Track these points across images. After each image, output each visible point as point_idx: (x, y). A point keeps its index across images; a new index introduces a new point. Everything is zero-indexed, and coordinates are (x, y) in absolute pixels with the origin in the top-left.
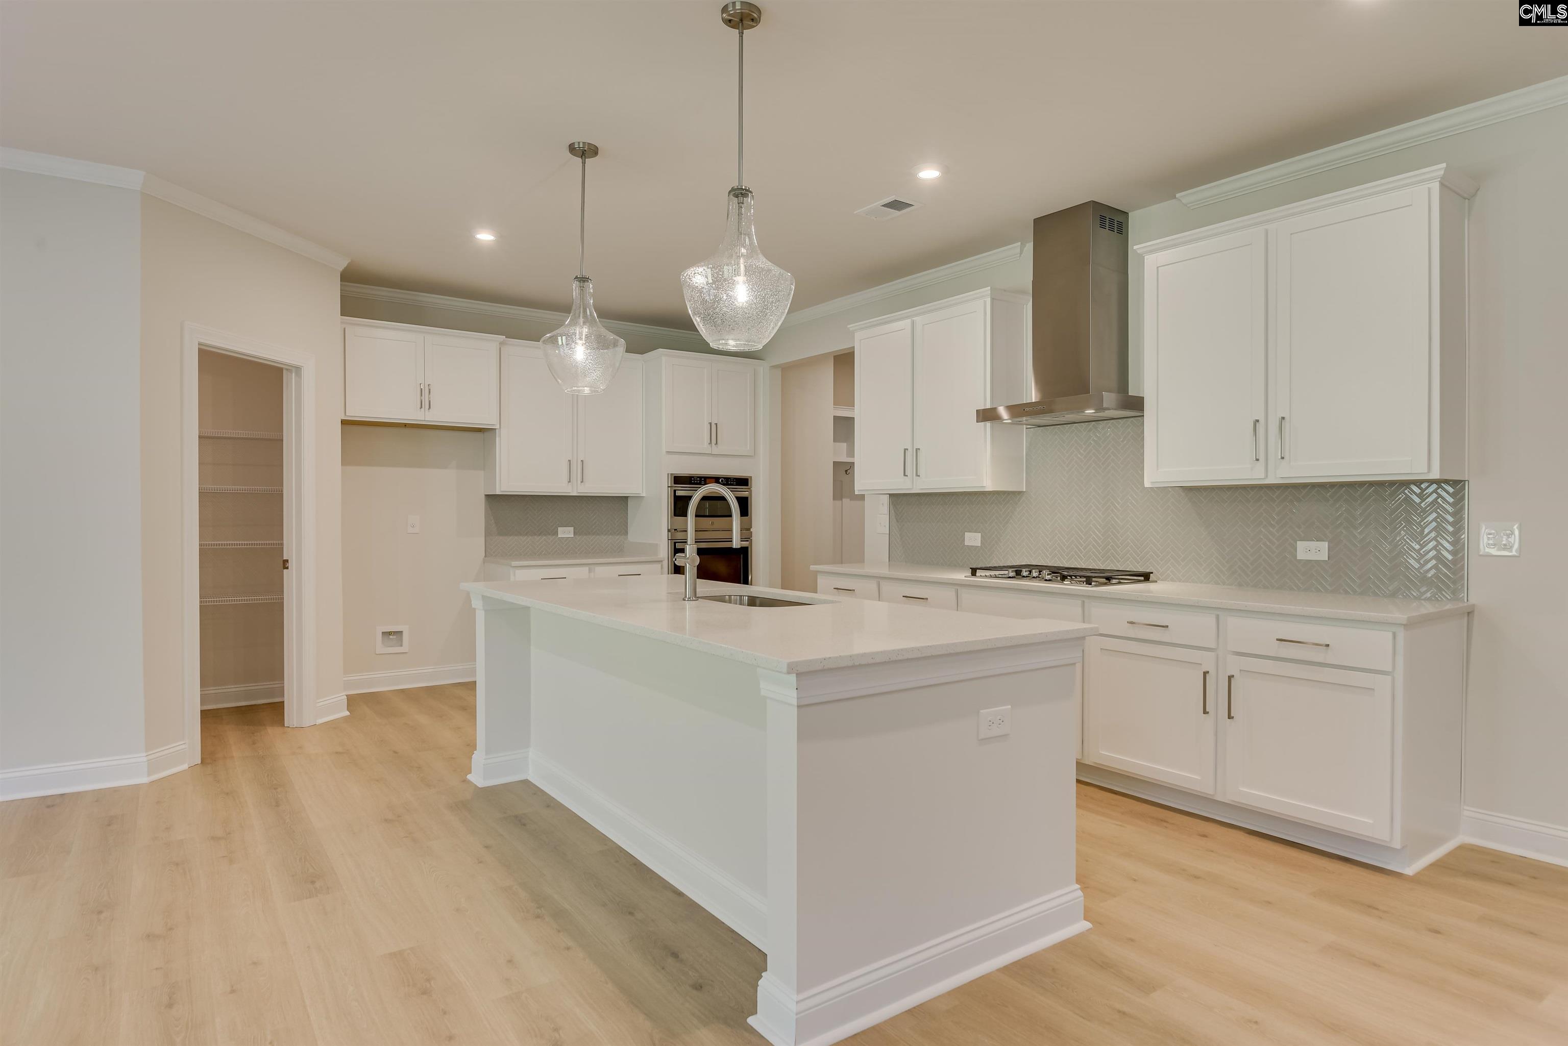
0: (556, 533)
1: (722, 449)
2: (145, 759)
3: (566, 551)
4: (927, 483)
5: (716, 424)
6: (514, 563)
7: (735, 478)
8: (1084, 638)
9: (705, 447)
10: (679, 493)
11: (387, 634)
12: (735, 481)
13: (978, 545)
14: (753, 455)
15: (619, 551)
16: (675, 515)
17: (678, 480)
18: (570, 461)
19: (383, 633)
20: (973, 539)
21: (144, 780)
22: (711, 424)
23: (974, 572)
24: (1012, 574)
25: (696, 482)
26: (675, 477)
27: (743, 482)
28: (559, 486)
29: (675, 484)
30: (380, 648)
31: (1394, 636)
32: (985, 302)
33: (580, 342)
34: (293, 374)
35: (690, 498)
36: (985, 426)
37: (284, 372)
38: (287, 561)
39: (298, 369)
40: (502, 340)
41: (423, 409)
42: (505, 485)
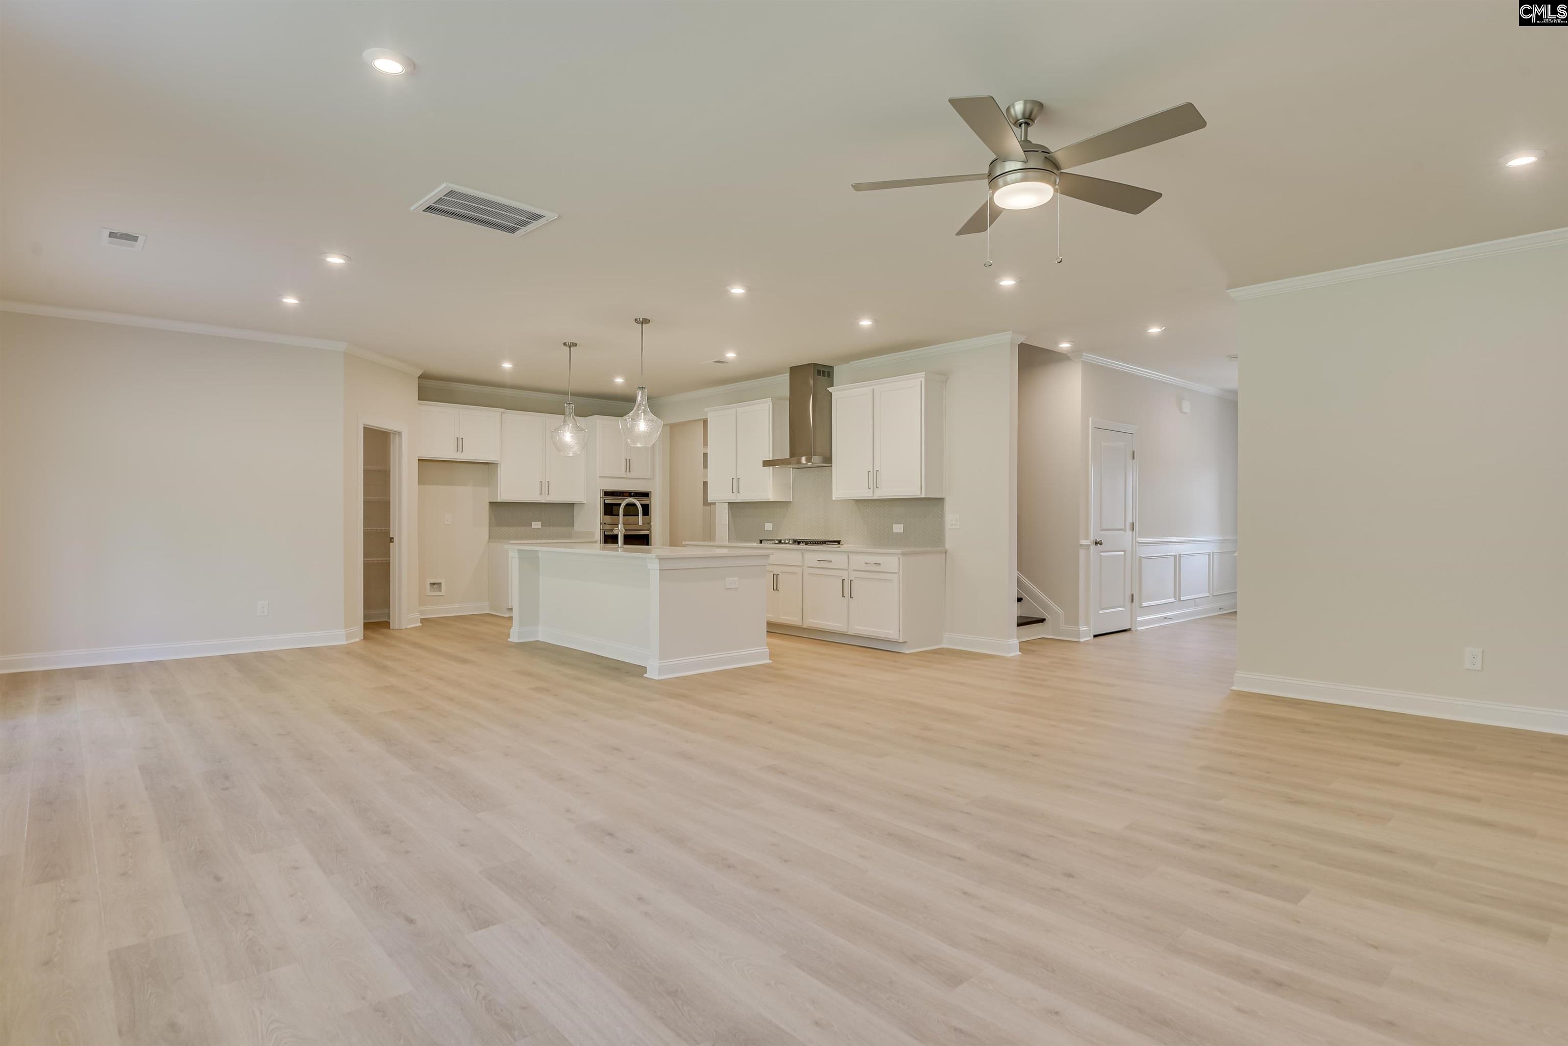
0: (531, 525)
1: (632, 475)
2: (344, 633)
3: (536, 535)
4: (744, 496)
5: (629, 460)
6: (511, 542)
7: (641, 493)
8: (769, 555)
9: (622, 473)
10: (606, 502)
11: (433, 584)
12: (641, 495)
13: (770, 529)
14: (652, 477)
15: (569, 536)
16: (605, 514)
17: (607, 493)
18: (541, 482)
19: (431, 584)
20: (769, 526)
21: (344, 643)
22: (626, 459)
23: (761, 542)
24: (776, 542)
25: (617, 494)
26: (605, 492)
27: (646, 495)
28: (534, 497)
29: (605, 495)
30: (429, 593)
31: (899, 559)
32: (769, 405)
33: (568, 432)
34: (397, 436)
35: (620, 505)
36: (769, 469)
37: (391, 435)
38: (393, 538)
39: (400, 433)
41: (458, 453)
42: (504, 496)
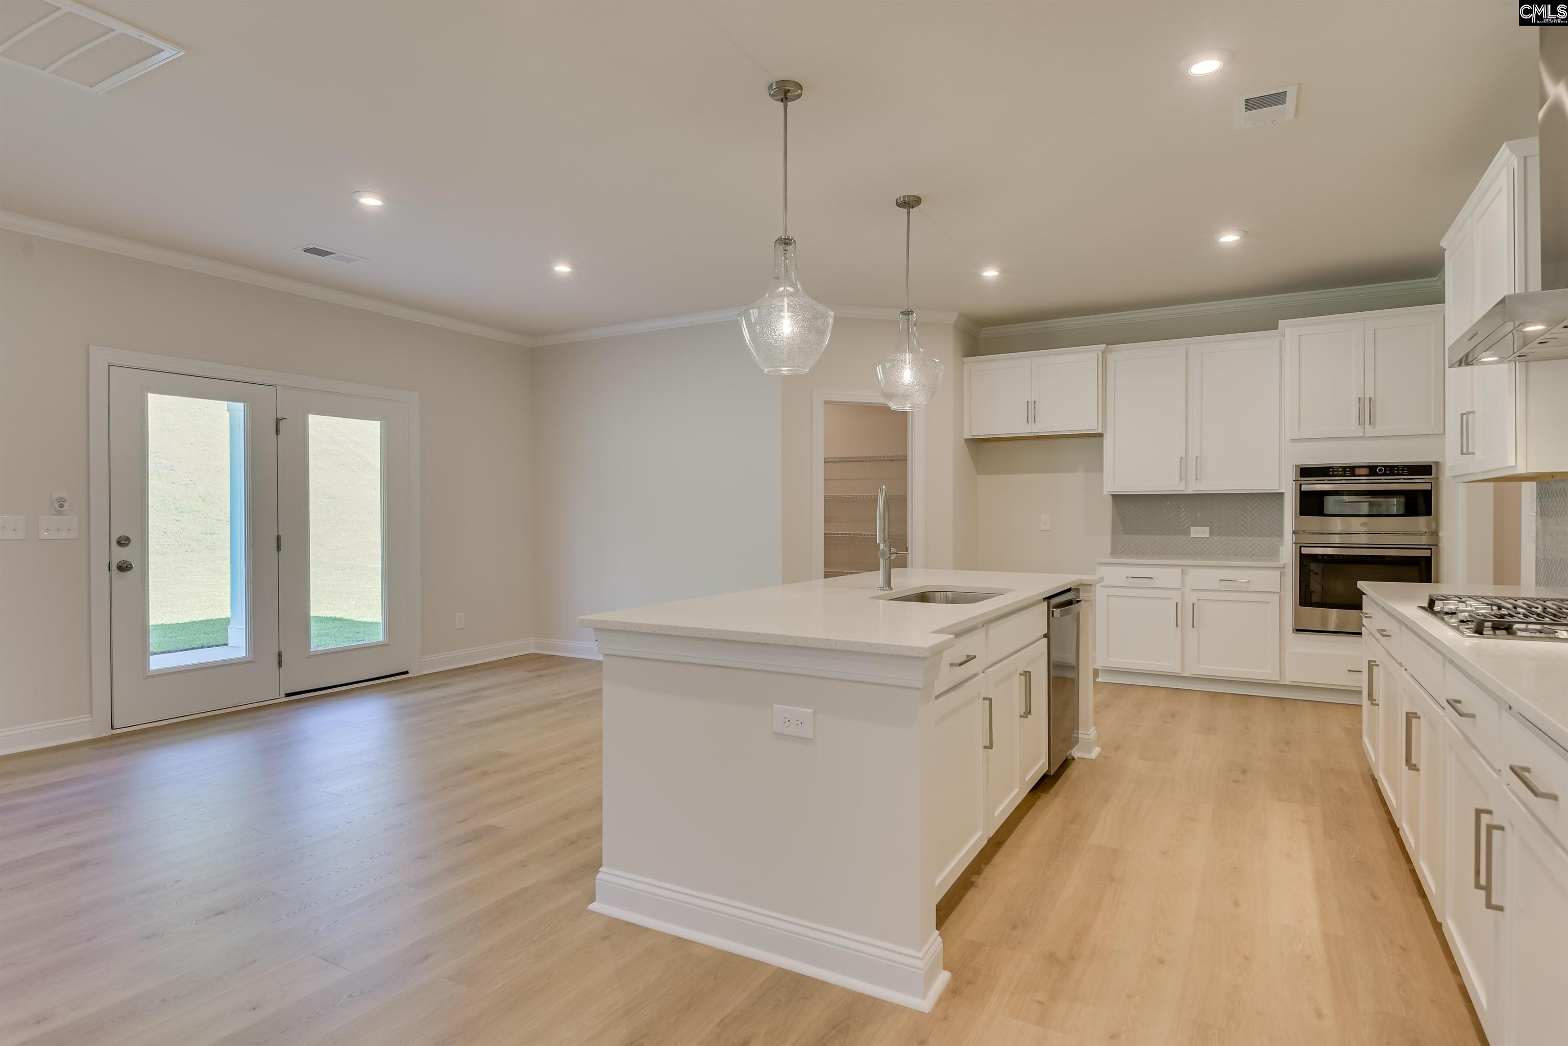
0: (1189, 533)
1: (1382, 429)
3: (1199, 551)
5: (1372, 400)
7: (1405, 466)
9: (1353, 428)
10: (1304, 488)
12: (1405, 470)
14: (1440, 433)
16: (1301, 514)
17: (1306, 472)
18: (1182, 459)
22: (1366, 401)
25: (1336, 473)
26: (1304, 470)
27: (1423, 470)
28: (1170, 484)
29: (1301, 477)
40: (1103, 348)
41: (1030, 424)
42: (1112, 486)
